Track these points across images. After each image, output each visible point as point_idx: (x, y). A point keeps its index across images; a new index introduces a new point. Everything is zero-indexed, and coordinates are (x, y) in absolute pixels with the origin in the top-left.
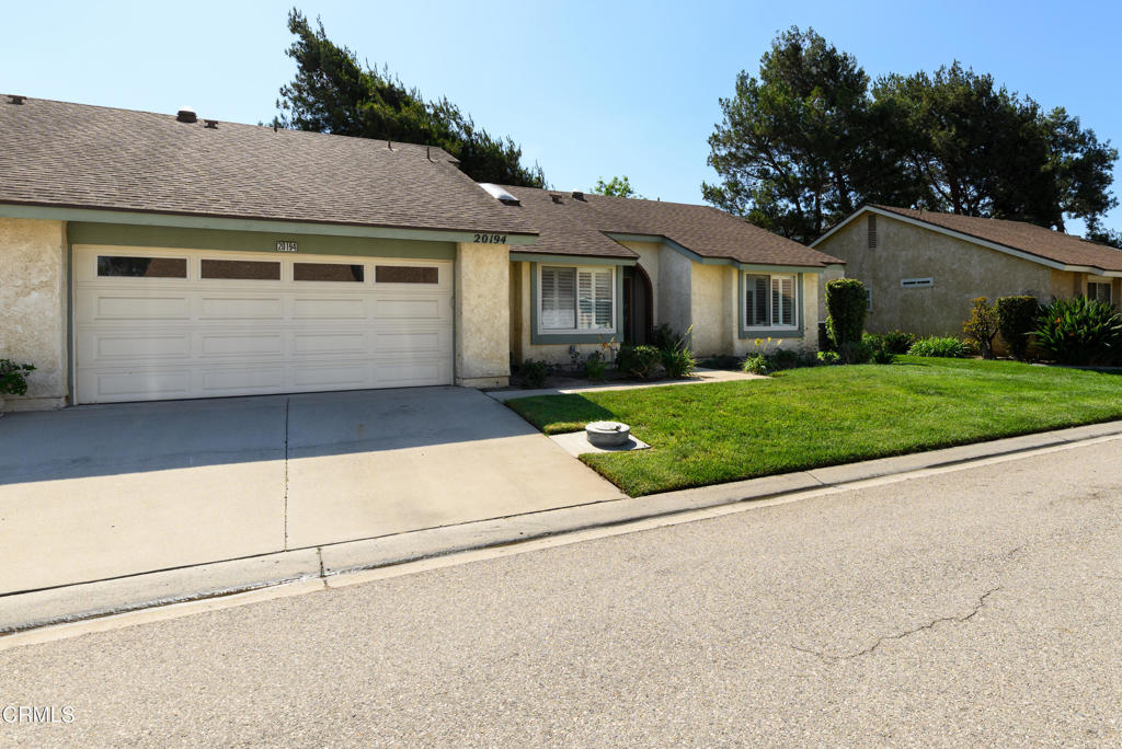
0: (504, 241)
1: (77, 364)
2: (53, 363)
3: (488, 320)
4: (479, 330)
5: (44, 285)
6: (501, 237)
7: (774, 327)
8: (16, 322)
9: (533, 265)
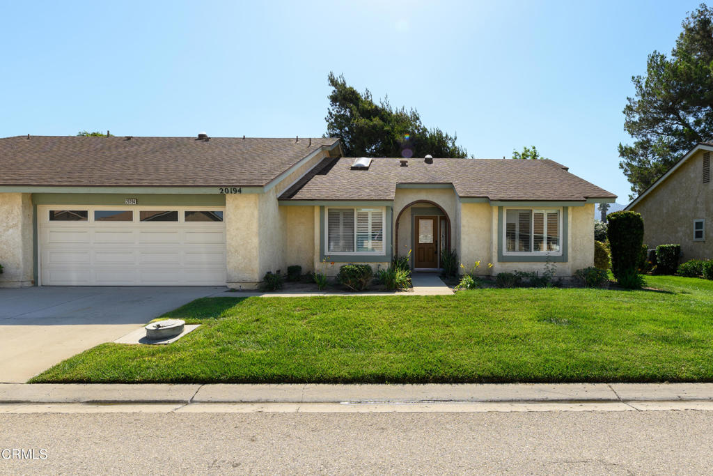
0: (240, 191)
1: (41, 265)
2: (18, 264)
3: (243, 244)
4: (236, 251)
5: (15, 225)
6: (238, 189)
7: (533, 253)
8: (4, 244)
9: (322, 208)
